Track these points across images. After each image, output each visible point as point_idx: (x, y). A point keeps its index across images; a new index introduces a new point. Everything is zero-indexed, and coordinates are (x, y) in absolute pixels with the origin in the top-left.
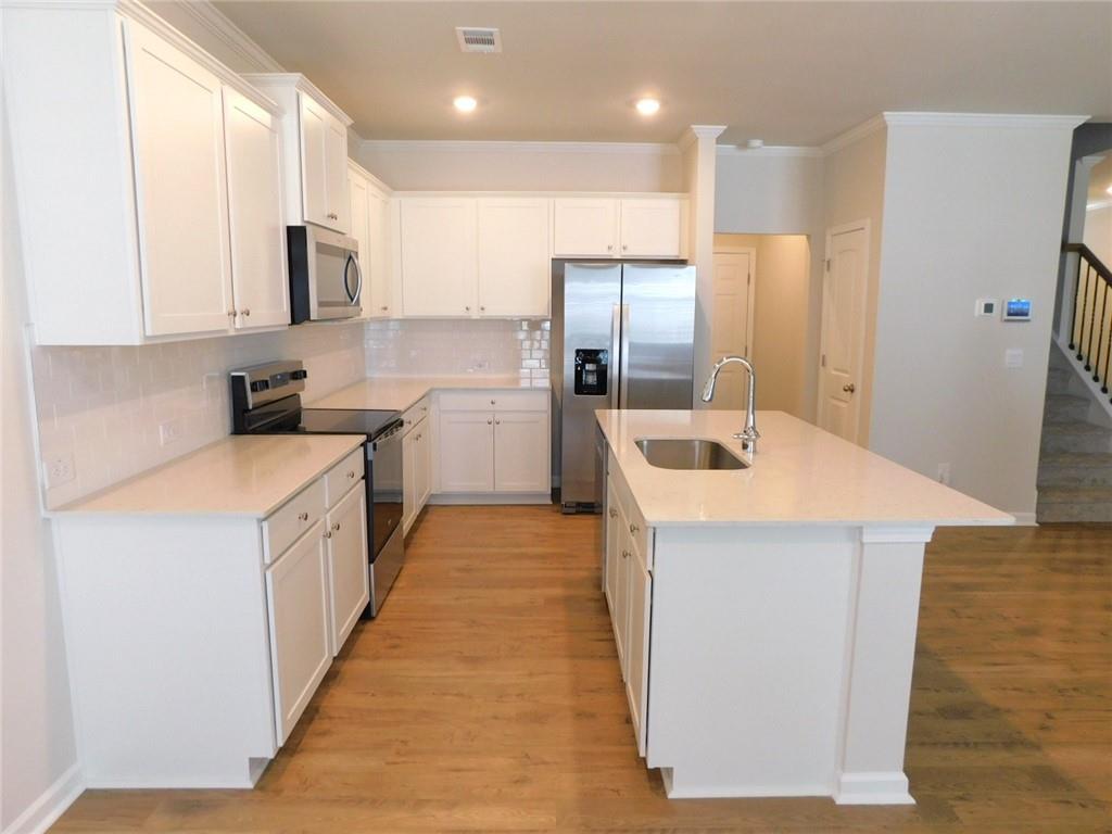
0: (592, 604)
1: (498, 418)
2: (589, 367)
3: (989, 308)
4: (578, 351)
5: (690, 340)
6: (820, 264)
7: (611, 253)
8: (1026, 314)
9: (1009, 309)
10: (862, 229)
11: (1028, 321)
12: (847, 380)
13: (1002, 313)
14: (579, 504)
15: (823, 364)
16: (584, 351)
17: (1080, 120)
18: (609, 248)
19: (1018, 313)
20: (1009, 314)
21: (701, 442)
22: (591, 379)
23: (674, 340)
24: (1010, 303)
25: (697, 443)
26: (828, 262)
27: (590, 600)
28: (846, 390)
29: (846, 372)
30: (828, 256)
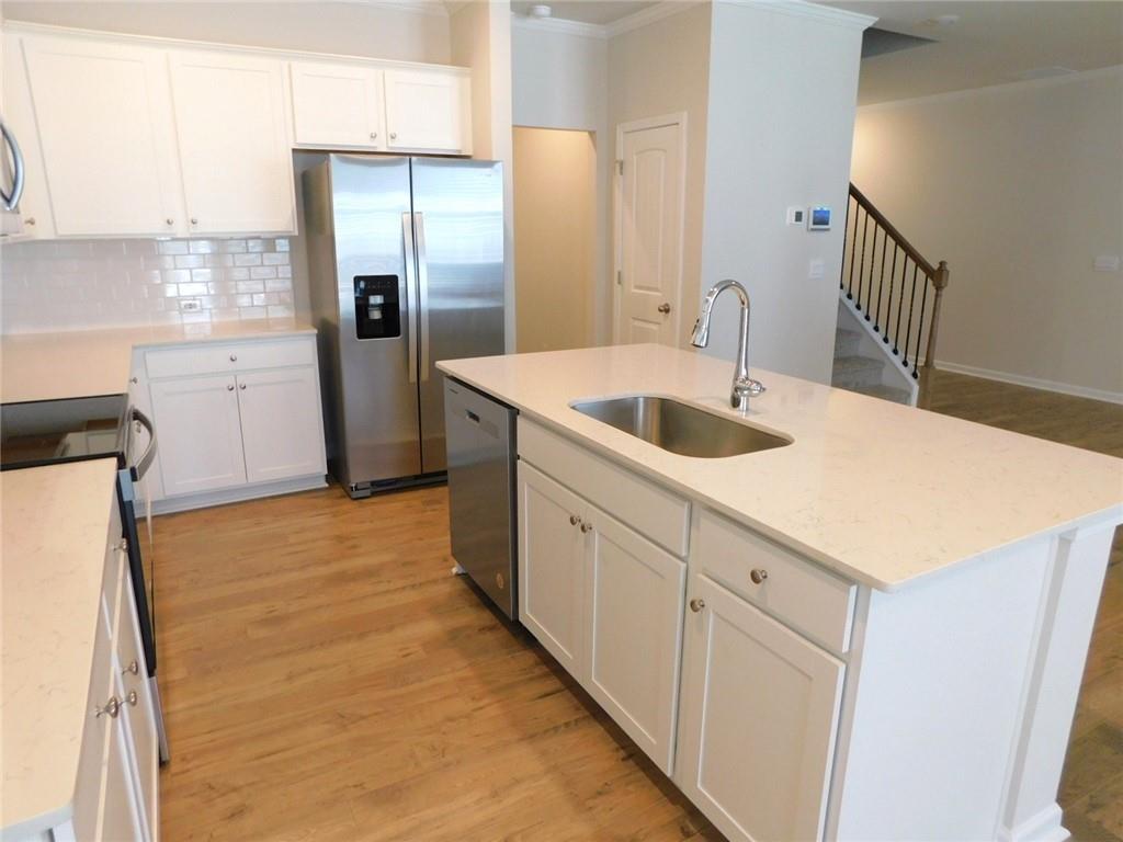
0: (489, 637)
1: (242, 380)
2: (377, 300)
3: (799, 216)
4: (357, 280)
5: (501, 260)
6: (611, 166)
7: (373, 144)
8: (827, 224)
9: (815, 218)
10: (677, 124)
11: (828, 230)
12: (658, 298)
13: (808, 224)
14: (373, 484)
15: (619, 283)
16: (366, 279)
17: (869, 21)
18: (373, 137)
19: (821, 220)
20: (814, 223)
21: (647, 399)
22: (376, 315)
23: (480, 259)
24: (815, 212)
25: (641, 400)
26: (622, 164)
27: (482, 630)
28: (661, 311)
29: (656, 290)
30: (620, 156)
